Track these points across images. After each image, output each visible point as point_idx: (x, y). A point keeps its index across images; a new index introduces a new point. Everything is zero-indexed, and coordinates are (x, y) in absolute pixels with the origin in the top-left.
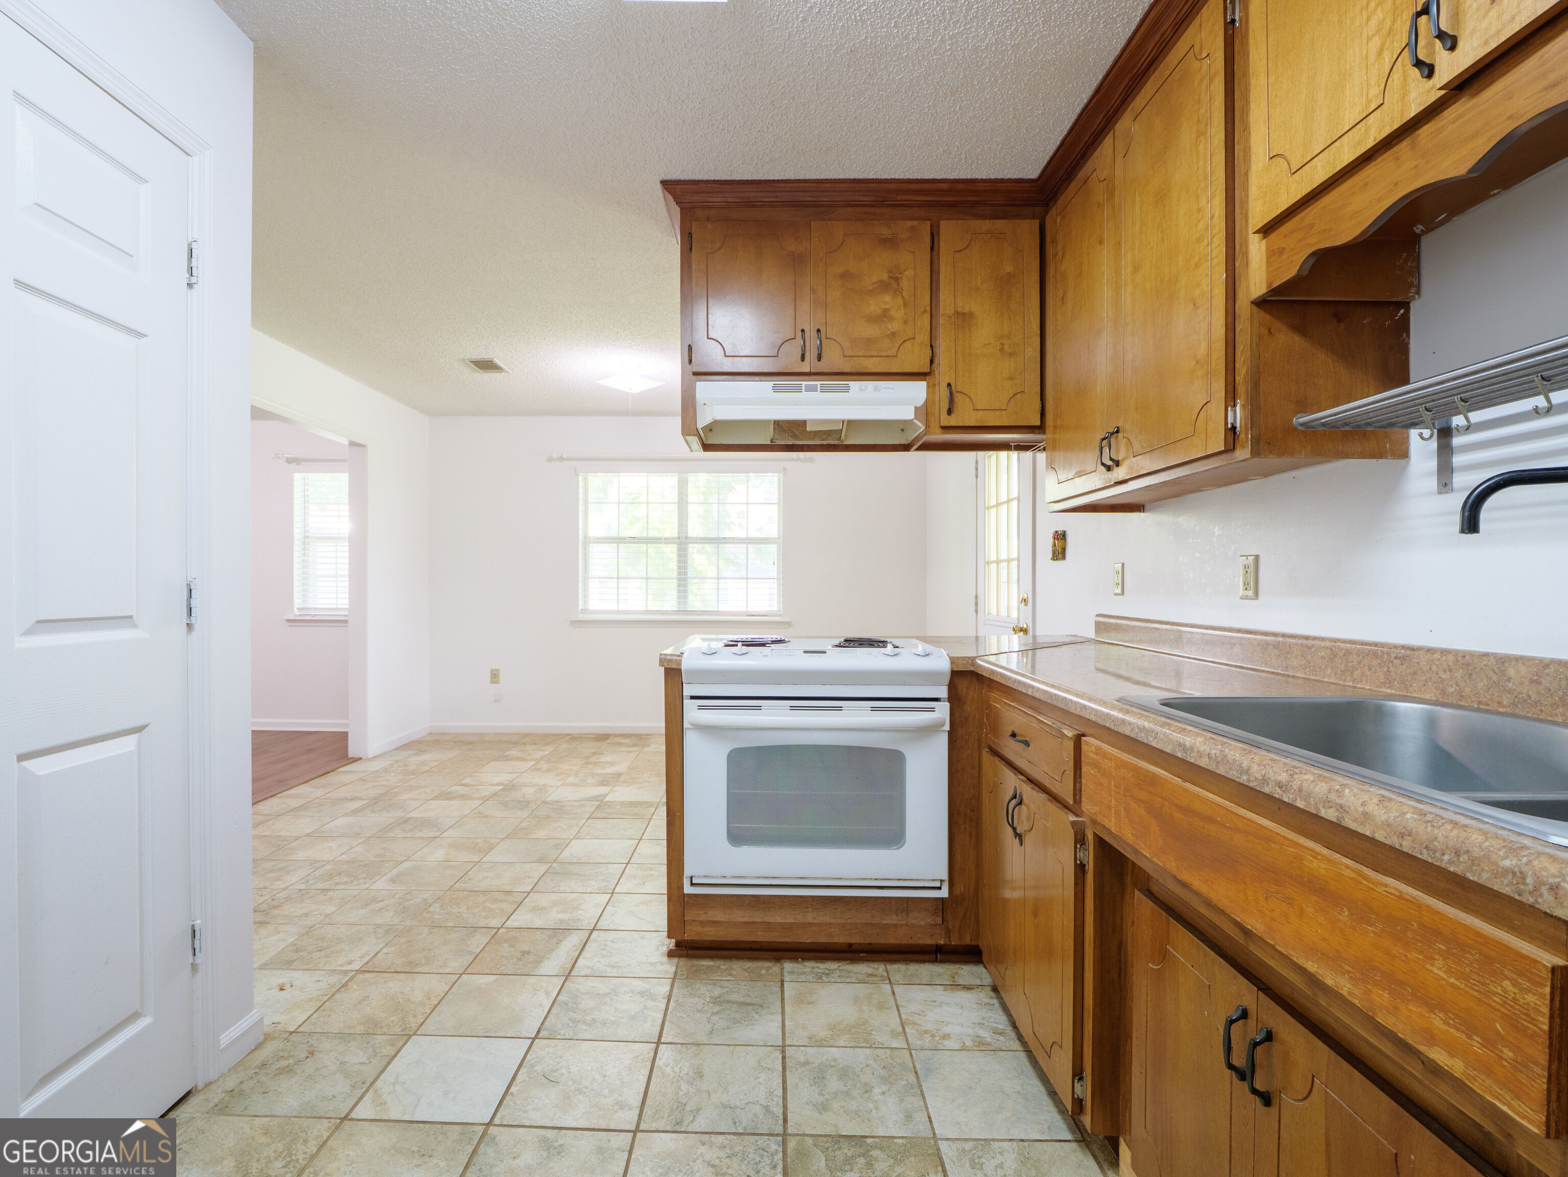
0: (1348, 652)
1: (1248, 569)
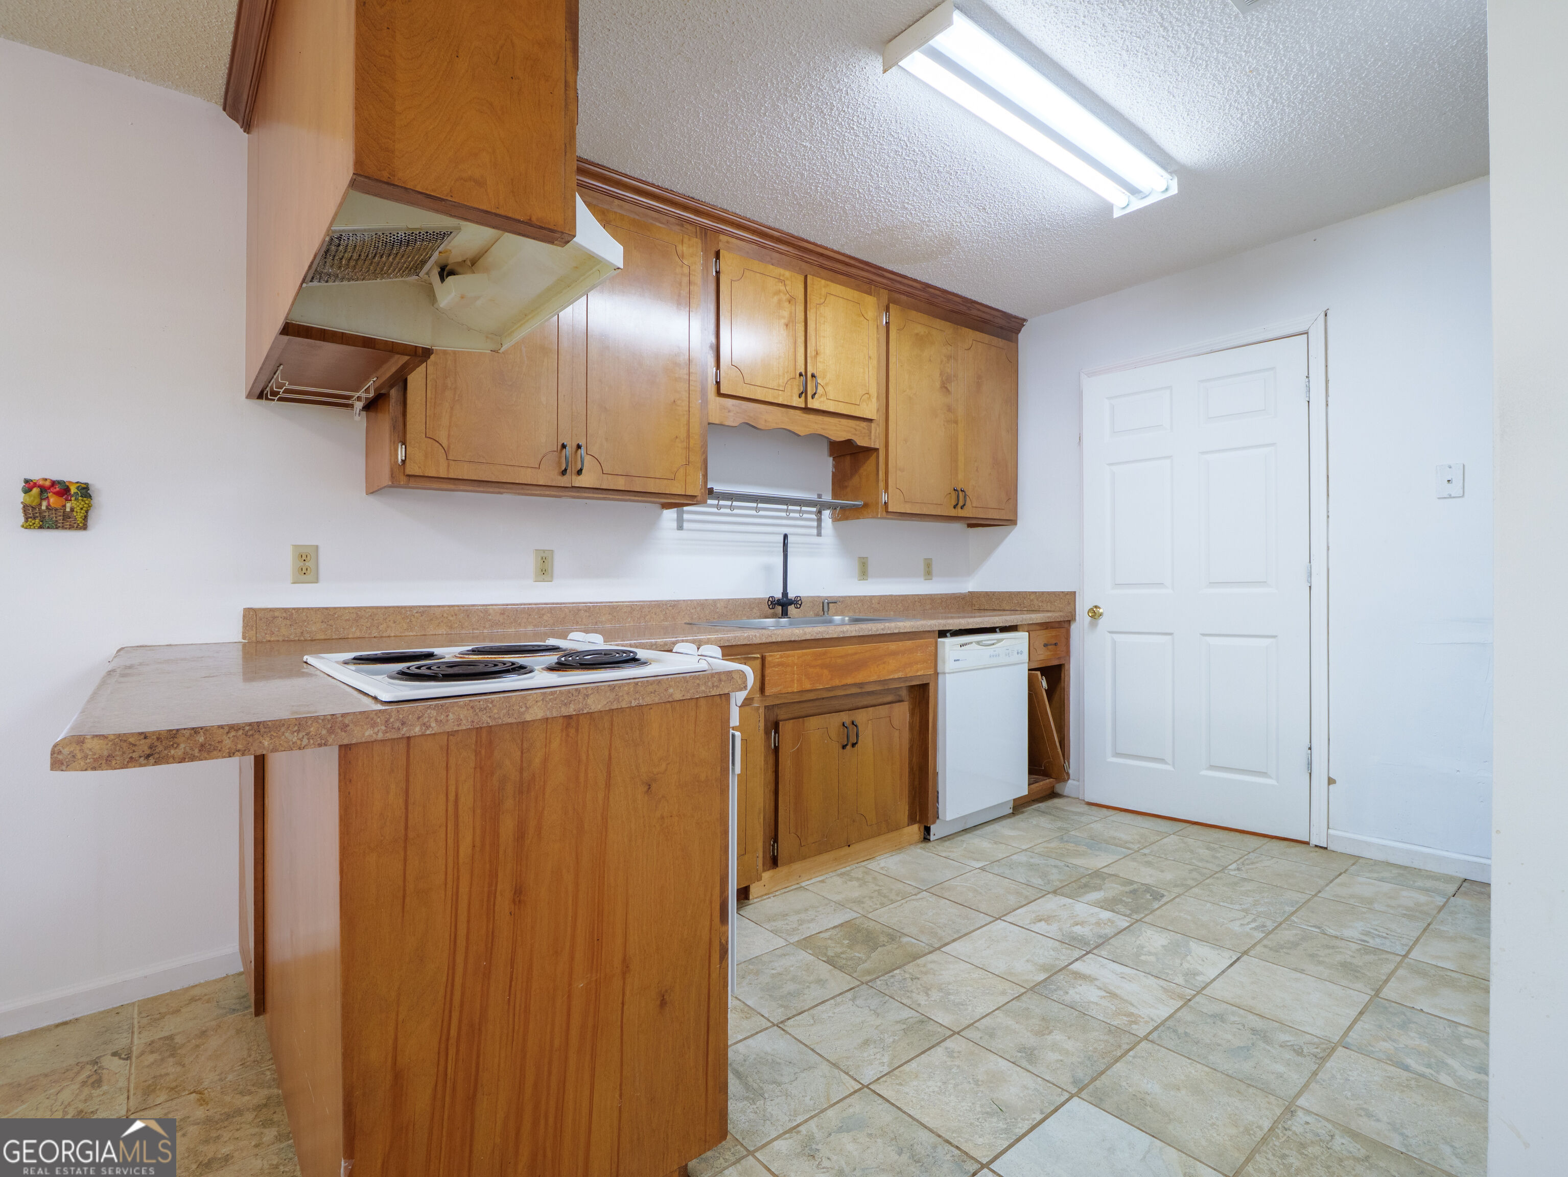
0: (642, 607)
1: (544, 560)
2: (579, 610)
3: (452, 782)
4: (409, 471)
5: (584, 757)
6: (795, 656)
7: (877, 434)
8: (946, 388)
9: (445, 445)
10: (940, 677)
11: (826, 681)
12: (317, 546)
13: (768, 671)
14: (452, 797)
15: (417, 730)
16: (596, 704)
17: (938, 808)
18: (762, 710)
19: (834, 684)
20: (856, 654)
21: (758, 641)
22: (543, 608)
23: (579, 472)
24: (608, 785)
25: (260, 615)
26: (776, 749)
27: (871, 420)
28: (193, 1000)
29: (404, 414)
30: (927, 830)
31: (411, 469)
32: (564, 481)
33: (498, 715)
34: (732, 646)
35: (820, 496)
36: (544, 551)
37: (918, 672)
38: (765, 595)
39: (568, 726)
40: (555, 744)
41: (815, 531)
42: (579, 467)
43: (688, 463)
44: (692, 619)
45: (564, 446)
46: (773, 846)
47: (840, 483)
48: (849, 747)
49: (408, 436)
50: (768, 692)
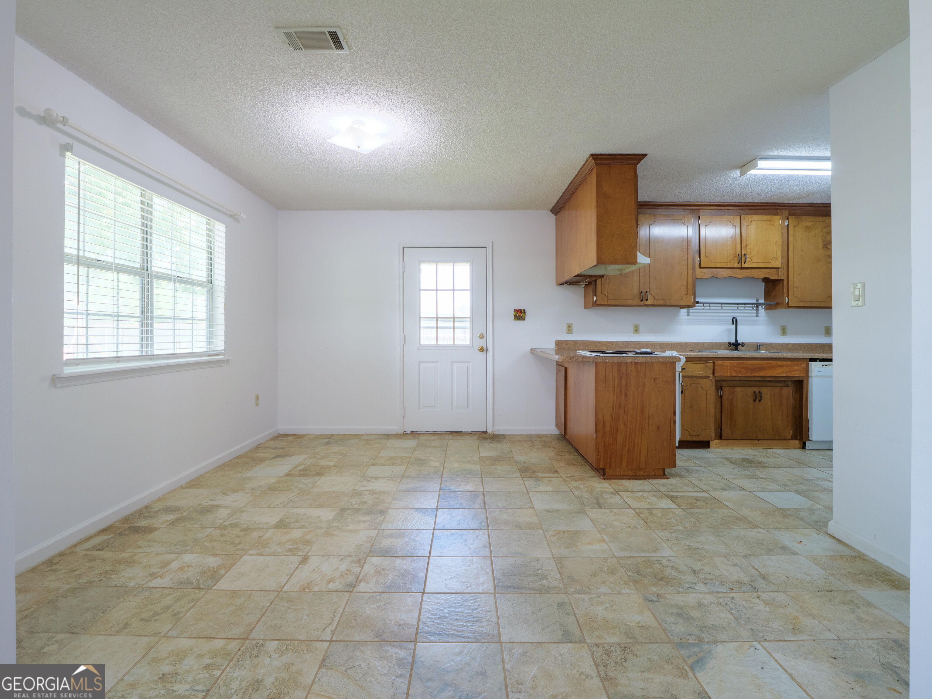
1: (636, 327)
2: (648, 344)
3: (613, 372)
4: (597, 304)
5: (639, 371)
6: (728, 363)
7: (782, 273)
8: (827, 247)
9: (606, 295)
10: (810, 379)
11: (743, 373)
12: (572, 324)
13: (716, 367)
14: (613, 374)
15: (607, 361)
16: (641, 360)
17: (809, 435)
18: (713, 381)
19: (748, 375)
20: (759, 364)
21: (711, 356)
22: (636, 343)
23: (647, 300)
24: (645, 378)
25: (559, 342)
26: (721, 396)
27: (778, 268)
28: (546, 436)
29: (596, 288)
30: (804, 444)
31: (598, 303)
32: (642, 303)
33: (621, 360)
34: (700, 357)
35: (757, 300)
36: (636, 324)
37: (797, 374)
38: (727, 341)
39: (636, 364)
40: (633, 367)
41: (755, 315)
42: (647, 298)
43: (687, 294)
44: (693, 349)
45: (642, 292)
46: (720, 431)
47: (768, 295)
48: (757, 401)
49: (597, 294)
50: (716, 375)
